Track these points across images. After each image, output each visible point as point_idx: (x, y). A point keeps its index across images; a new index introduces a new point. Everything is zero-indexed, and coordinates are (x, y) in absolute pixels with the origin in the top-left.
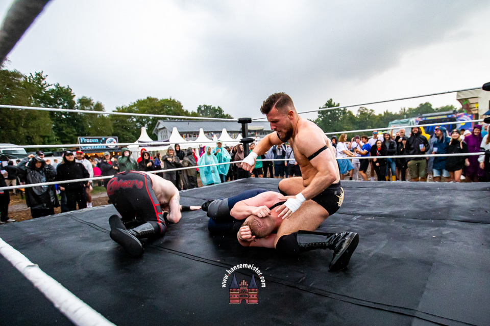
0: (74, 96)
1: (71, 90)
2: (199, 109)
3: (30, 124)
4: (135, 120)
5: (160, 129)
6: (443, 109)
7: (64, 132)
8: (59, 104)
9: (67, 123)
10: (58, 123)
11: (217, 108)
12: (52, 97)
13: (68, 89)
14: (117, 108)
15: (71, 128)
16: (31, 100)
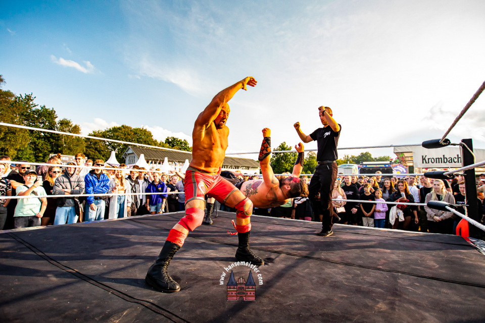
0: (57, 117)
1: (55, 112)
2: (168, 139)
4: (107, 143)
5: (129, 154)
6: (380, 160)
7: (39, 147)
8: (41, 123)
9: (44, 140)
10: (35, 139)
11: (183, 141)
12: (36, 116)
13: (52, 111)
14: (94, 132)
15: (47, 145)
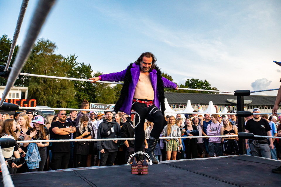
0: (92, 71)
1: (91, 67)
2: (187, 82)
3: (61, 92)
7: (81, 99)
8: (81, 78)
9: (84, 92)
10: (78, 91)
11: (203, 82)
12: (78, 72)
13: (88, 66)
15: (87, 96)
16: (65, 74)
